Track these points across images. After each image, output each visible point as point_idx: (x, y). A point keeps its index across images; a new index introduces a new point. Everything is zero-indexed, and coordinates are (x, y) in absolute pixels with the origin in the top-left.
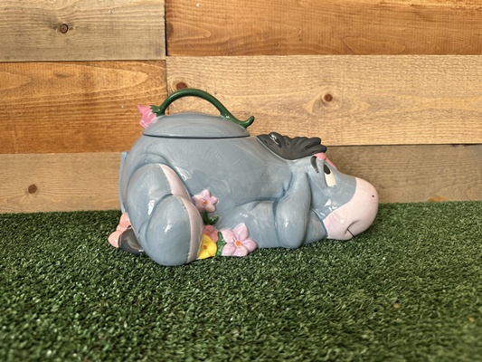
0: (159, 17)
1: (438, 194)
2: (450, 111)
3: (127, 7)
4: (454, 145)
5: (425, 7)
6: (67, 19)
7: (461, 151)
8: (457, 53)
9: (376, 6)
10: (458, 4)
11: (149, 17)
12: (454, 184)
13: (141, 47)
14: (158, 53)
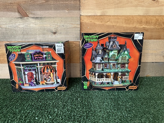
0: (78, 30)
1: (148, 74)
2: (152, 54)
3: (71, 28)
4: (153, 62)
5: (146, 28)
6: (56, 31)
7: (155, 64)
8: (154, 39)
9: (134, 28)
10: (155, 27)
11: (76, 30)
12: (153, 72)
13: (74, 38)
14: (78, 39)
